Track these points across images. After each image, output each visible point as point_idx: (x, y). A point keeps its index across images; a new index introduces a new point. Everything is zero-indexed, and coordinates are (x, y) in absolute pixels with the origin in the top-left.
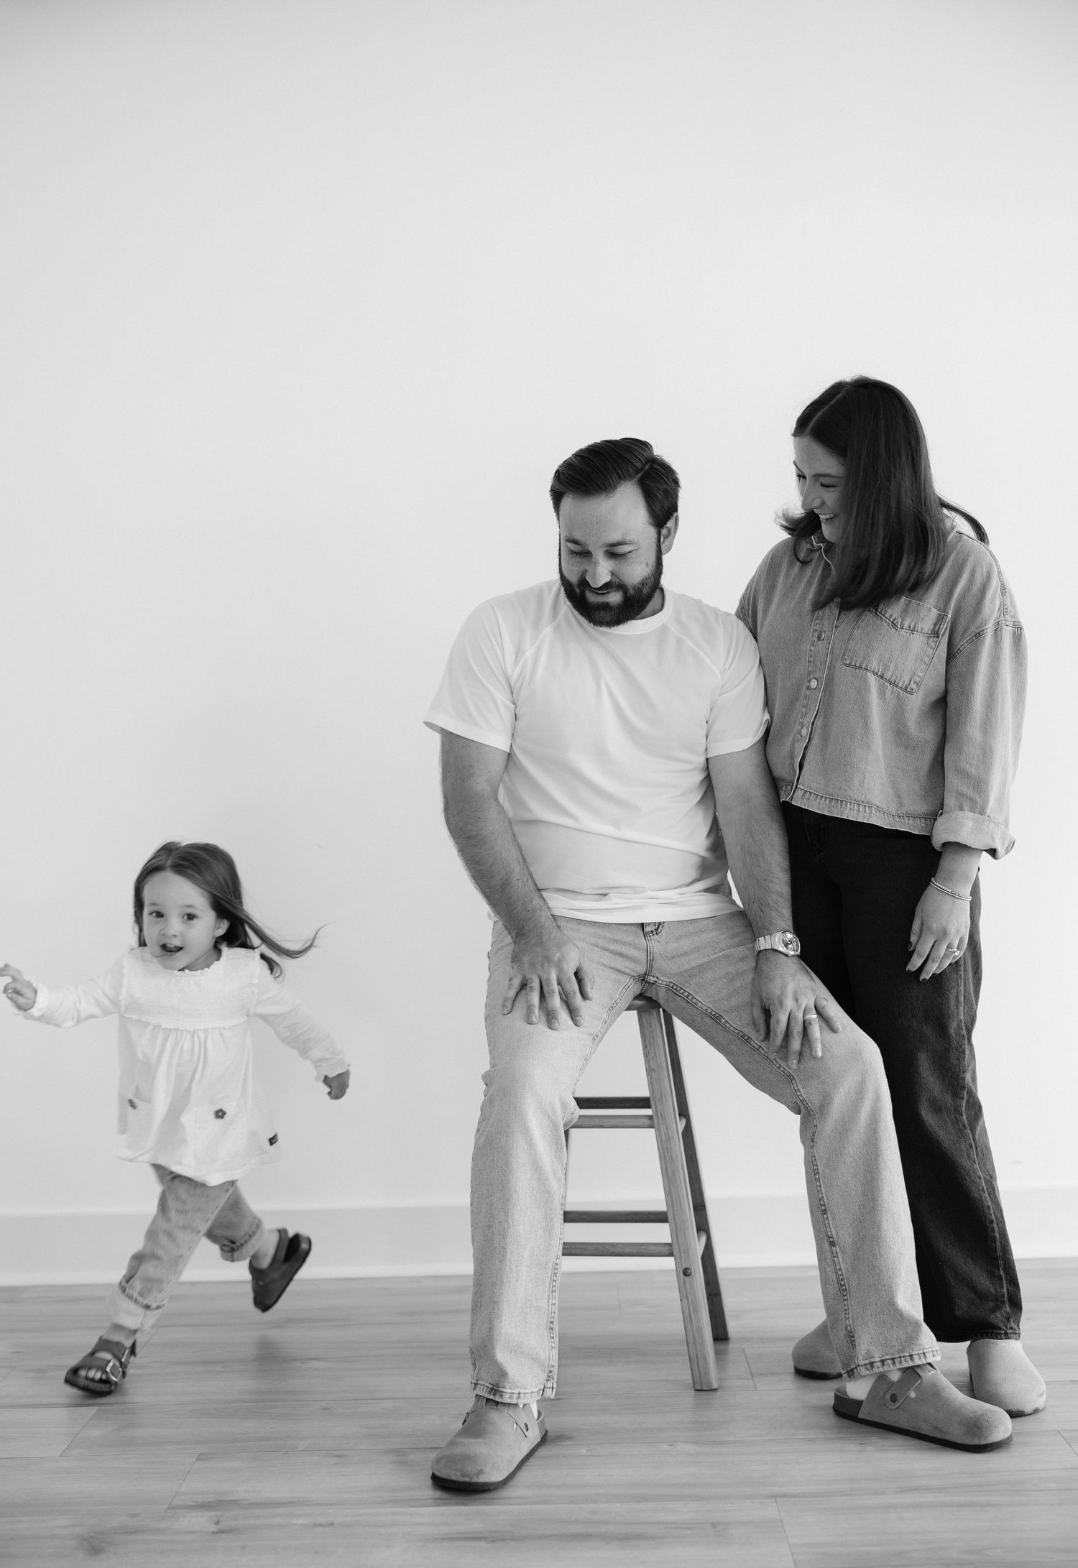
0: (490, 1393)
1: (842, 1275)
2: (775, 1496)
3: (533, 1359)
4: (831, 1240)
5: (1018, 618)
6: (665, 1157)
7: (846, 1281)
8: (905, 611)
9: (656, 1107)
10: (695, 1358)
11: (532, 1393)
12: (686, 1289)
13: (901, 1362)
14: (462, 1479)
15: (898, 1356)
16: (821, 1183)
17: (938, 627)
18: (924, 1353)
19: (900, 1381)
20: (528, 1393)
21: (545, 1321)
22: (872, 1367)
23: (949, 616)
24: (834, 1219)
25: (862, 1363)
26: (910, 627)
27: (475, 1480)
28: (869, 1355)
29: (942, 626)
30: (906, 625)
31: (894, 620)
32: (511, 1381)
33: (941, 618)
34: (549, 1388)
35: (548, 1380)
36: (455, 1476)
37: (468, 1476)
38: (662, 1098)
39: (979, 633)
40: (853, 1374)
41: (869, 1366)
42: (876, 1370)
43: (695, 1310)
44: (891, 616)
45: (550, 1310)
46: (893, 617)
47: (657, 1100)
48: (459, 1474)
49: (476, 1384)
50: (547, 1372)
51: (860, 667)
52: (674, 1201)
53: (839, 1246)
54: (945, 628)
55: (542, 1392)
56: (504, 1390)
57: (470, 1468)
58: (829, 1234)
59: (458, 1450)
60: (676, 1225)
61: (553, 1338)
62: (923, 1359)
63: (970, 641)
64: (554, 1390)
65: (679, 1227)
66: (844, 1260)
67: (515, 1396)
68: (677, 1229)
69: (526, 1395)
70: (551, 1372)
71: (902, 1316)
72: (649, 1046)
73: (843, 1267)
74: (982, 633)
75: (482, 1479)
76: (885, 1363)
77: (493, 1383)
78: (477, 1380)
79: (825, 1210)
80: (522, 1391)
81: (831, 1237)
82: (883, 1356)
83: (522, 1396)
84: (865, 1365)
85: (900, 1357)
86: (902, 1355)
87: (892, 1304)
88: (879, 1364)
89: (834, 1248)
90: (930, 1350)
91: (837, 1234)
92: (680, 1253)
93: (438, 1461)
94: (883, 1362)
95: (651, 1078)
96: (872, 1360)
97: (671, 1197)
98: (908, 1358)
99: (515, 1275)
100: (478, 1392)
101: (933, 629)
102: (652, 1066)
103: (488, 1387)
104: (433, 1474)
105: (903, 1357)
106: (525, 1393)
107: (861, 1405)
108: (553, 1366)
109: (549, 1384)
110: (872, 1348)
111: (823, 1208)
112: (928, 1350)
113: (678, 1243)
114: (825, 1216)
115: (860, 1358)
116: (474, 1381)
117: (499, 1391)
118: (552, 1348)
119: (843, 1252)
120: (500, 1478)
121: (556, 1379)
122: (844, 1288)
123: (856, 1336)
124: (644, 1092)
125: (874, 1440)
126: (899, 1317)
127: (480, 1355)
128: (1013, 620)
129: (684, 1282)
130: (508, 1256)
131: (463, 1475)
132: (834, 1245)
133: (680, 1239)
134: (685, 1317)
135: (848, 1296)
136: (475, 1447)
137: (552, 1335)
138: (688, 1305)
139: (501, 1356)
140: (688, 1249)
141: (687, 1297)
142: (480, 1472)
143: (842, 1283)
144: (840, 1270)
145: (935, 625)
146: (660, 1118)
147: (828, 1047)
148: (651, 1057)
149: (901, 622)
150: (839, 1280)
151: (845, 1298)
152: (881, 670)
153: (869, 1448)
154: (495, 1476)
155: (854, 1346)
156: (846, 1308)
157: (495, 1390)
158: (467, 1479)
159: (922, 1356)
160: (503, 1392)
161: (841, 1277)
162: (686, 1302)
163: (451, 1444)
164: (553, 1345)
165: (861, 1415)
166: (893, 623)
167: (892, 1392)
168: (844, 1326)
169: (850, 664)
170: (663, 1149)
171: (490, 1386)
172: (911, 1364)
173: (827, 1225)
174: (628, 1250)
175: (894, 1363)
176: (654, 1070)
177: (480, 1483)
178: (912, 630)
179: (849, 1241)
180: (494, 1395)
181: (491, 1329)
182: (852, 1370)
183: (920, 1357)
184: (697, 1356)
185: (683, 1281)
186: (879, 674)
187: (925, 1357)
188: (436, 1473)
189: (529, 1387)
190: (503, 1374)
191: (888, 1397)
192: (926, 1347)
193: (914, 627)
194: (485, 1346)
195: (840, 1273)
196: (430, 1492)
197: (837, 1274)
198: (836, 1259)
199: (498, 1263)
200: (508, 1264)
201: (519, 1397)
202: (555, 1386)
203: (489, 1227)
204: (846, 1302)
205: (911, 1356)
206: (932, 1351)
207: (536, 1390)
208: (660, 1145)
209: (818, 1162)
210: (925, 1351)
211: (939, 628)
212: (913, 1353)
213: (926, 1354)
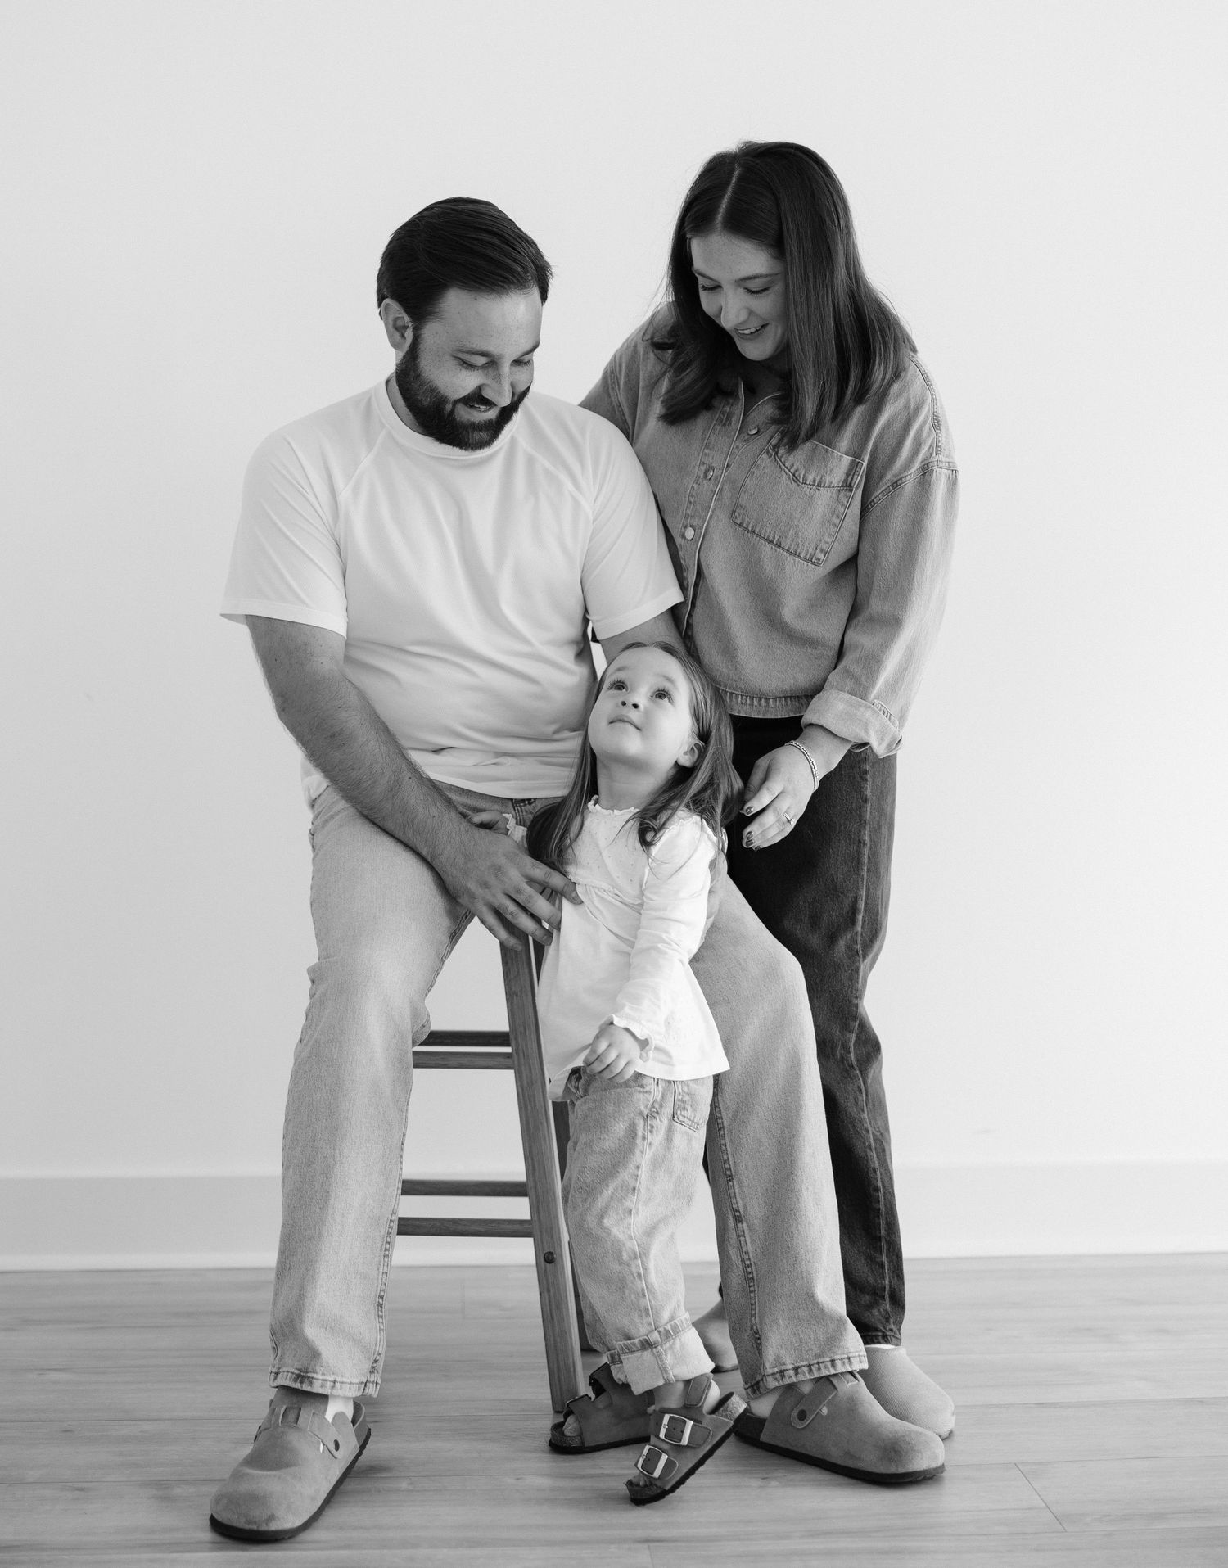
0: (295, 1380)
1: (749, 1259)
2: (647, 1541)
3: (354, 1340)
4: (737, 1214)
5: (952, 458)
6: (526, 1107)
7: (753, 1267)
8: (810, 459)
9: (517, 1042)
10: (556, 1369)
11: (351, 1383)
12: (547, 1280)
13: (819, 1369)
14: (247, 1527)
15: (816, 1362)
16: (727, 1141)
17: (850, 477)
18: (849, 1358)
19: (812, 1393)
20: (346, 1383)
21: (373, 1294)
22: (783, 1377)
23: (865, 464)
24: (741, 1187)
25: (770, 1371)
26: (814, 481)
27: (264, 1528)
28: (779, 1360)
29: (855, 477)
30: (810, 478)
31: (797, 471)
32: (324, 1364)
33: (853, 468)
34: (373, 1383)
35: (372, 1373)
36: (240, 1523)
37: (255, 1522)
38: (525, 1029)
39: (896, 482)
40: (758, 1388)
41: (778, 1376)
42: (787, 1381)
43: (559, 1308)
44: (793, 465)
45: (380, 1281)
46: (795, 467)
47: (519, 1033)
48: (243, 1520)
49: (277, 1374)
50: (372, 1361)
51: (753, 532)
52: (536, 1166)
53: (747, 1222)
54: (859, 479)
55: (363, 1385)
56: (315, 1376)
57: (257, 1513)
58: (734, 1206)
59: (244, 1487)
60: (537, 1197)
61: (381, 1317)
62: (848, 1366)
63: (886, 492)
64: (378, 1386)
65: (541, 1198)
66: (753, 1241)
67: (329, 1384)
68: (538, 1202)
69: (344, 1385)
70: (376, 1361)
71: (822, 1311)
72: (510, 962)
73: (750, 1249)
74: (900, 482)
75: (274, 1526)
76: (799, 1371)
77: (300, 1367)
78: (279, 1368)
79: (731, 1176)
80: (338, 1379)
81: (736, 1211)
82: (797, 1362)
83: (338, 1385)
84: (773, 1374)
85: (818, 1363)
86: (821, 1360)
87: (810, 1296)
88: (792, 1373)
89: (740, 1225)
90: (857, 1354)
91: (745, 1206)
92: (541, 1232)
93: (217, 1500)
94: (796, 1369)
95: (512, 1003)
96: (783, 1368)
97: (532, 1160)
98: (829, 1364)
99: (339, 1227)
100: (280, 1381)
101: (846, 481)
102: (514, 989)
103: (293, 1373)
104: (212, 1516)
105: (823, 1362)
106: (343, 1383)
107: (764, 1425)
108: (380, 1354)
109: (372, 1378)
110: (782, 1352)
111: (728, 1173)
112: (854, 1355)
113: (539, 1218)
114: (731, 1183)
115: (767, 1365)
116: (274, 1370)
117: (309, 1377)
118: (380, 1329)
119: (750, 1230)
120: (298, 1523)
121: (381, 1372)
122: (751, 1276)
123: (763, 1338)
124: (501, 1024)
125: (780, 1473)
126: (818, 1313)
127: (284, 1335)
128: (948, 460)
129: (545, 1271)
130: (332, 1202)
131: (248, 1522)
132: (741, 1221)
133: (542, 1214)
134: (545, 1317)
135: (756, 1286)
136: (268, 1482)
137: (380, 1313)
138: (550, 1301)
139: (311, 1331)
140: (552, 1228)
141: (548, 1291)
142: (271, 1518)
143: (749, 1270)
144: (747, 1253)
145: (848, 474)
146: (521, 1055)
147: (743, 964)
148: (512, 977)
149: (804, 475)
150: (745, 1266)
151: (752, 1289)
152: (777, 538)
153: (774, 1483)
154: (289, 1521)
155: (760, 1351)
156: (753, 1302)
157: (302, 1376)
158: (255, 1527)
159: (846, 1361)
160: (312, 1378)
161: (748, 1262)
162: (547, 1297)
163: (237, 1476)
164: (382, 1327)
165: (764, 1438)
166: (794, 475)
167: (800, 1407)
168: (749, 1324)
169: (741, 525)
170: (523, 1096)
171: (296, 1372)
172: (833, 1371)
173: (733, 1195)
174: (473, 1228)
175: (810, 1371)
176: (515, 994)
177: (272, 1531)
178: (818, 485)
179: (760, 1215)
180: (301, 1382)
181: (301, 1296)
182: (758, 1383)
183: (844, 1363)
184: (558, 1367)
185: (544, 1268)
186: (775, 542)
187: (850, 1363)
188: (215, 1516)
189: (347, 1375)
190: (315, 1355)
191: (795, 1413)
192: (852, 1350)
193: (820, 482)
194: (292, 1321)
195: (746, 1257)
196: (207, 1535)
197: (742, 1258)
198: (742, 1239)
199: (318, 1210)
200: (331, 1212)
201: (333, 1387)
202: (379, 1381)
203: (309, 1164)
204: (752, 1295)
205: (833, 1361)
206: (859, 1356)
207: (357, 1381)
208: (520, 1090)
209: (723, 1114)
210: (850, 1355)
211: (852, 479)
212: (836, 1357)
213: (852, 1359)
